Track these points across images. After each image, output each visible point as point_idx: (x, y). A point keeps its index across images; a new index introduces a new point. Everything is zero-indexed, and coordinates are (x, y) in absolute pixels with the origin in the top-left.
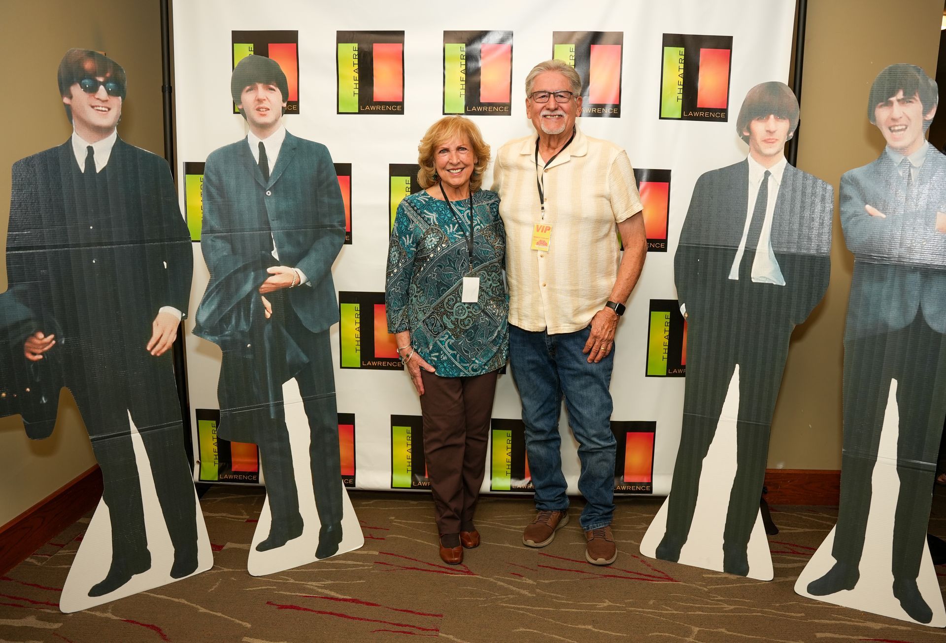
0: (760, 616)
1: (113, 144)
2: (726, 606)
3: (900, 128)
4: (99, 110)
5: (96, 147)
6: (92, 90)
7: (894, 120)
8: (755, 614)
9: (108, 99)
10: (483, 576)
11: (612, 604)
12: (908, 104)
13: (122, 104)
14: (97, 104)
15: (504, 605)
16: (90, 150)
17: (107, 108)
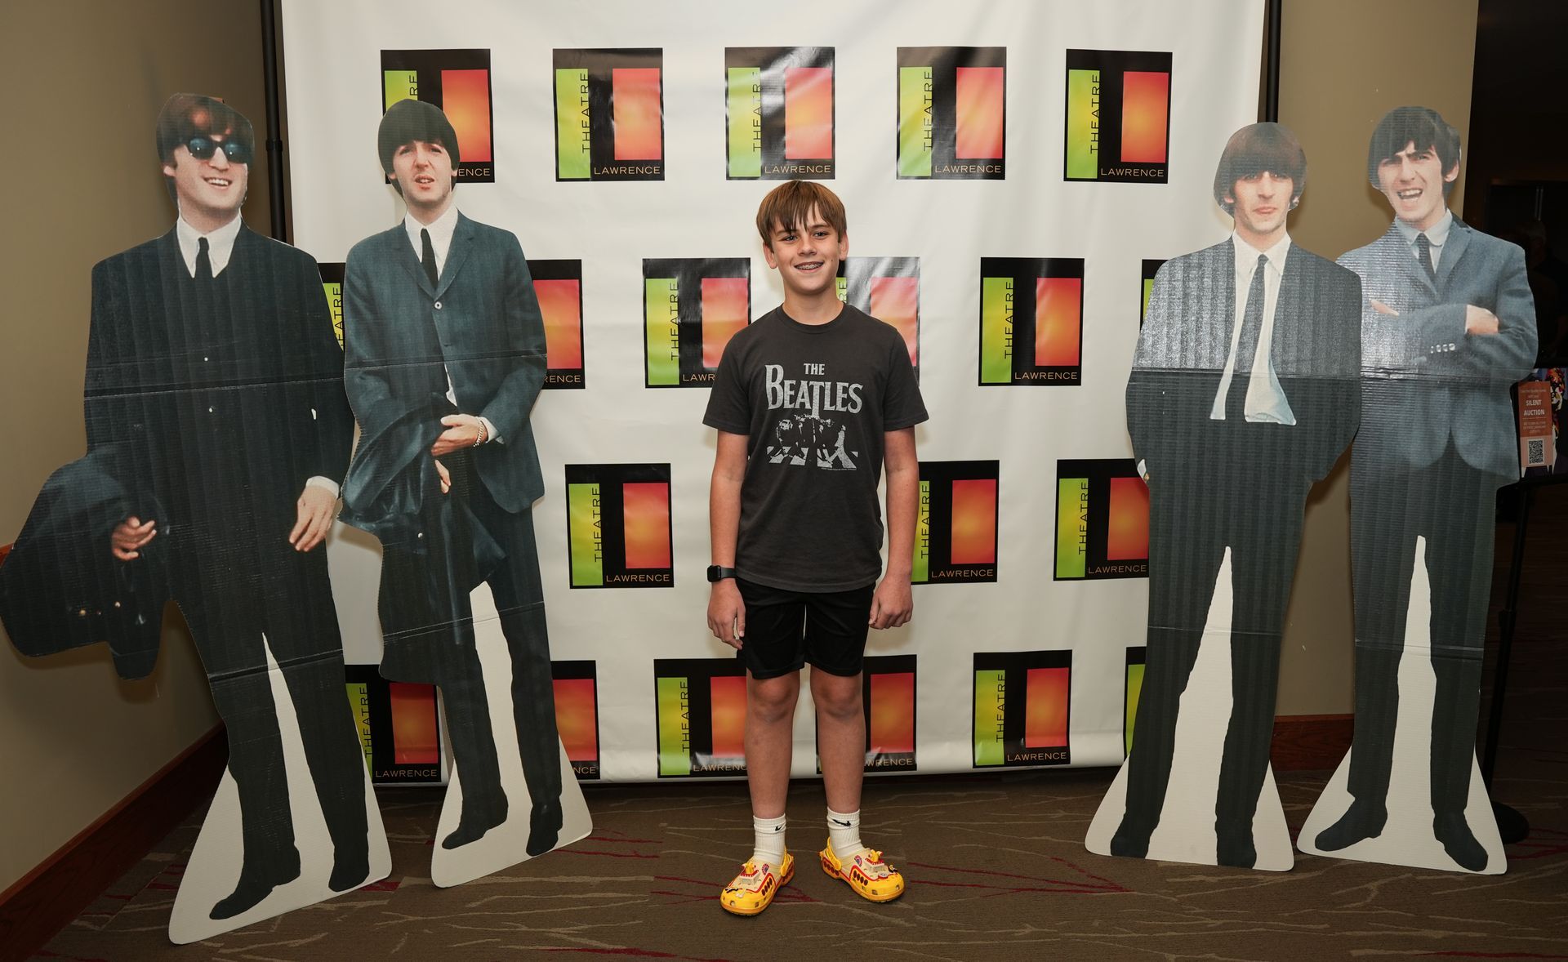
0: (1263, 932)
1: (236, 235)
2: (1211, 921)
3: (1412, 192)
4: (215, 184)
5: (212, 239)
6: (205, 154)
7: (1404, 182)
8: (1254, 930)
9: (228, 167)
10: (828, 903)
11: (1037, 930)
12: (1422, 160)
13: (250, 176)
14: (212, 176)
15: (871, 942)
16: (203, 243)
17: (227, 180)
